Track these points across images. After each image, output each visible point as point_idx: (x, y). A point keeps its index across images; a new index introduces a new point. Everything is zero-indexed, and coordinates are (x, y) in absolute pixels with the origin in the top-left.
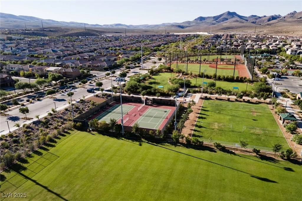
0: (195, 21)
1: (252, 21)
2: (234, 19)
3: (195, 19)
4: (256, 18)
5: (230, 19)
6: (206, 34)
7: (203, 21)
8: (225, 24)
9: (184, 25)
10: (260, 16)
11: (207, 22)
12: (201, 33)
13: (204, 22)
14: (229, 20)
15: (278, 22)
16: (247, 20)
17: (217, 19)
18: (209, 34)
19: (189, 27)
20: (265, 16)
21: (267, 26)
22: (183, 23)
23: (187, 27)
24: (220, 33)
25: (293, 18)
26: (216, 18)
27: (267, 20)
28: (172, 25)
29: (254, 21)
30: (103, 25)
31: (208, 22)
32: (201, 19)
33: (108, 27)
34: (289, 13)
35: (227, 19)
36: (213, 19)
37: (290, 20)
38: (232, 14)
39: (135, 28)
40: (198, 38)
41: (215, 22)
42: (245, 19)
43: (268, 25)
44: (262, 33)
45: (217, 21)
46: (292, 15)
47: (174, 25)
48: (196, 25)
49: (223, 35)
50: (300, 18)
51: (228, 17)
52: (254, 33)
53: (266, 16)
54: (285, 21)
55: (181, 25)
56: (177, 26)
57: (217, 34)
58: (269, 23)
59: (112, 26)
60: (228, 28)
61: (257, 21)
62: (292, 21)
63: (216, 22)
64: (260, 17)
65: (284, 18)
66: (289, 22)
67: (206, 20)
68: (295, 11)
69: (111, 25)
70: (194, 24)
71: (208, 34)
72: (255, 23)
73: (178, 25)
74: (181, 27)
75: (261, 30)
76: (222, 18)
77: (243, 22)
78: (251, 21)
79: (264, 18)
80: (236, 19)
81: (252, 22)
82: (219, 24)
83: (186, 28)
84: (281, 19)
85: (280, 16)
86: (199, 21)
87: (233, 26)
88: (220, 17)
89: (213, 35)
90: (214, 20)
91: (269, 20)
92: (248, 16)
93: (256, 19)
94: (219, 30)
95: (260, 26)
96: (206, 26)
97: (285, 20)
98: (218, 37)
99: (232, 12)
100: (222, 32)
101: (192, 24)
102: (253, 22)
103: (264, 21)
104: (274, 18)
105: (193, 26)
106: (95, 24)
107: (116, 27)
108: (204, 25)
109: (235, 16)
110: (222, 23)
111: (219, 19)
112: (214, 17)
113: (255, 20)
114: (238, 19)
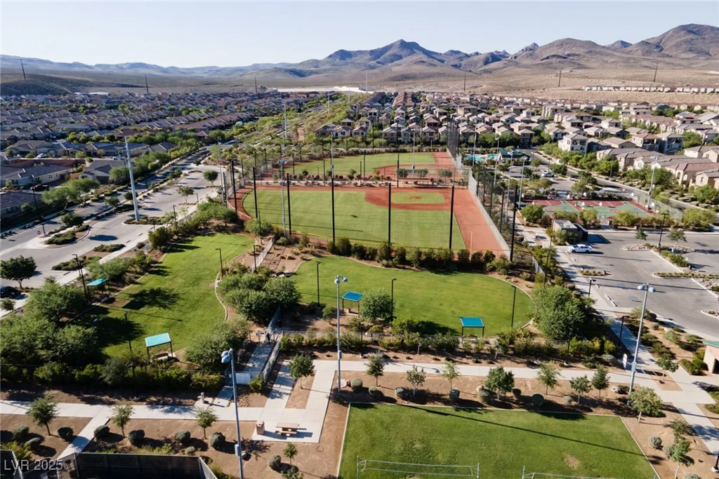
0: (330, 59)
1: (453, 63)
2: (415, 58)
3: (330, 56)
4: (460, 55)
5: (406, 56)
7: (349, 60)
8: (398, 68)
9: (305, 69)
10: (468, 53)
11: (358, 61)
12: (344, 89)
13: (351, 63)
14: (404, 59)
15: (504, 67)
16: (443, 62)
17: (379, 58)
19: (316, 73)
20: (477, 54)
21: (485, 75)
22: (301, 63)
23: (311, 73)
24: (389, 90)
25: (533, 59)
26: (376, 54)
27: (482, 62)
28: (276, 68)
29: (456, 62)
30: (94, 65)
31: (358, 64)
32: (343, 55)
33: (108, 71)
34: (523, 47)
35: (400, 57)
36: (369, 56)
37: (528, 62)
38: (410, 47)
39: (183, 75)
40: (338, 102)
41: (374, 62)
42: (439, 57)
43: (486, 71)
44: (479, 89)
45: (378, 60)
46: (531, 52)
47: (280, 70)
48: (331, 69)
49: (396, 94)
50: (548, 58)
51: (403, 53)
52: (462, 89)
53: (480, 52)
54: (517, 64)
55: (298, 68)
56: (286, 71)
57: (382, 91)
58: (486, 67)
59: (122, 68)
60: (405, 78)
61: (463, 63)
62: (532, 65)
63: (378, 62)
64: (467, 56)
65: (515, 57)
66: (526, 66)
67: (354, 59)
68: (535, 44)
69: (117, 66)
70: (327, 67)
72: (460, 67)
73: (290, 68)
74: (297, 73)
75: (476, 83)
76: (390, 55)
77: (435, 65)
78: (450, 64)
79: (476, 58)
80: (419, 57)
81: (453, 66)
82: (384, 67)
83: (310, 75)
84: (509, 61)
85: (505, 53)
86: (338, 60)
87: (414, 72)
88: (386, 51)
89: (372, 93)
90: (371, 60)
91: (486, 63)
92: (443, 52)
93: (461, 59)
94: (385, 80)
95: (470, 74)
96: (355, 71)
97: (517, 63)
98: (384, 99)
99: (410, 41)
100: (392, 86)
101: (322, 68)
102: (455, 66)
103: (476, 63)
104: (494, 57)
105: (325, 70)
106: (71, 62)
107: (130, 72)
108: (349, 70)
109: (415, 50)
110: (390, 65)
111: (382, 57)
112: (372, 52)
113: (459, 62)
114: (425, 58)
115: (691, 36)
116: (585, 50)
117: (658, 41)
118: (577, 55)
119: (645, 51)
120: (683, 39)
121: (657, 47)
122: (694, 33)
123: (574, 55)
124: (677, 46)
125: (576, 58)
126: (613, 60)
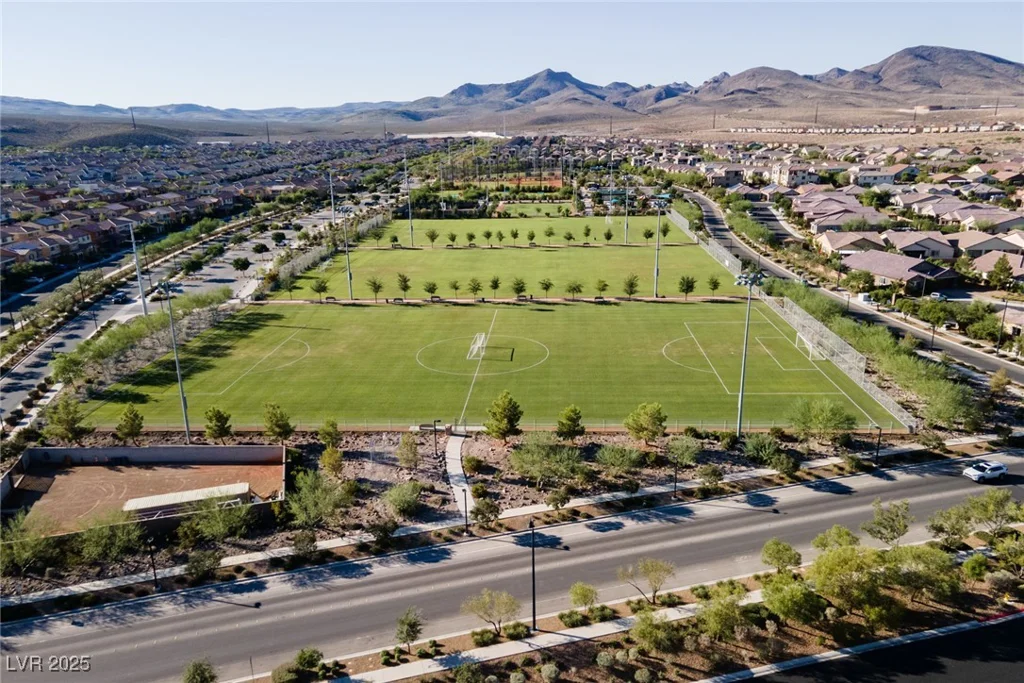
0: (454, 96)
1: (616, 100)
2: (566, 93)
3: (453, 93)
4: (626, 89)
5: (554, 91)
6: (493, 135)
7: (478, 97)
8: (543, 108)
9: (421, 109)
10: (637, 86)
11: (492, 99)
12: (479, 134)
13: (482, 101)
14: (552, 95)
15: (678, 106)
16: (603, 98)
17: (519, 94)
18: (502, 137)
19: (436, 115)
20: (649, 87)
21: (652, 116)
22: (415, 102)
23: (430, 115)
24: (529, 134)
25: (717, 93)
26: (515, 89)
27: (652, 99)
28: (384, 110)
29: (620, 99)
30: (126, 108)
31: (492, 102)
32: (471, 90)
33: (148, 116)
34: (709, 78)
35: (547, 93)
36: (505, 92)
37: (709, 98)
38: (561, 79)
39: (253, 120)
41: (512, 100)
42: (597, 92)
43: (655, 111)
44: (628, 132)
45: (518, 97)
46: (716, 85)
47: (389, 111)
48: (453, 111)
49: (536, 138)
50: (732, 93)
51: (552, 86)
52: (609, 132)
53: (653, 85)
54: (695, 102)
55: (412, 109)
56: (398, 113)
57: (521, 135)
58: (657, 105)
59: (165, 112)
60: (550, 120)
61: (628, 100)
62: (713, 102)
63: (517, 100)
64: (635, 90)
65: (696, 92)
66: (706, 104)
67: (485, 95)
68: (725, 74)
69: (158, 109)
70: (450, 107)
71: (497, 136)
72: (624, 105)
73: (400, 109)
74: (411, 115)
75: (629, 125)
76: (533, 91)
77: (591, 104)
78: (612, 101)
79: (644, 94)
80: (572, 92)
81: (615, 104)
82: (527, 106)
83: (428, 118)
84: (686, 97)
85: (688, 85)
86: (463, 98)
87: (563, 113)
88: (527, 86)
89: (510, 138)
90: (508, 96)
91: (658, 98)
92: (604, 85)
93: (626, 94)
94: (526, 124)
95: (633, 114)
96: (488, 112)
97: (696, 100)
98: (522, 142)
99: (559, 71)
100: (534, 131)
101: (443, 108)
102: (618, 104)
103: (645, 99)
104: (669, 92)
105: (447, 112)
106: (94, 105)
107: (181, 116)
108: (481, 112)
109: (567, 83)
110: (533, 103)
111: (523, 93)
112: (509, 86)
113: (624, 97)
114: (578, 93)
115: (919, 62)
116: (780, 82)
117: (876, 69)
118: (770, 89)
119: (857, 83)
120: (909, 65)
121: (875, 77)
122: (923, 58)
123: (765, 89)
124: (899, 75)
125: (768, 93)
126: (814, 95)
